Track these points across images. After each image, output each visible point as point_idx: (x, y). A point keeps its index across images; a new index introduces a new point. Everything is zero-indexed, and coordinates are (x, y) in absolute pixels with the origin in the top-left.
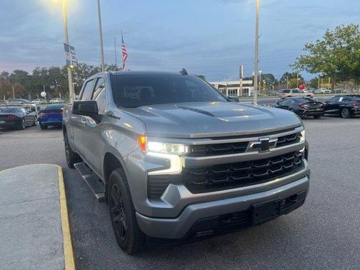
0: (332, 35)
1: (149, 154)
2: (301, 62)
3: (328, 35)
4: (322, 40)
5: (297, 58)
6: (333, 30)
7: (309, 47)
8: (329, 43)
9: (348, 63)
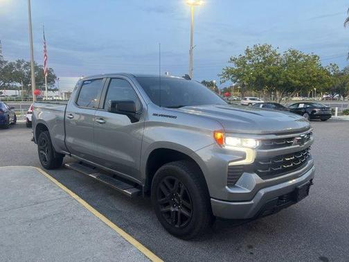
0: (251, 52)
1: (226, 147)
2: (228, 73)
3: (248, 51)
4: (244, 55)
5: (224, 69)
6: (251, 48)
7: (234, 60)
8: (249, 58)
9: (264, 75)
